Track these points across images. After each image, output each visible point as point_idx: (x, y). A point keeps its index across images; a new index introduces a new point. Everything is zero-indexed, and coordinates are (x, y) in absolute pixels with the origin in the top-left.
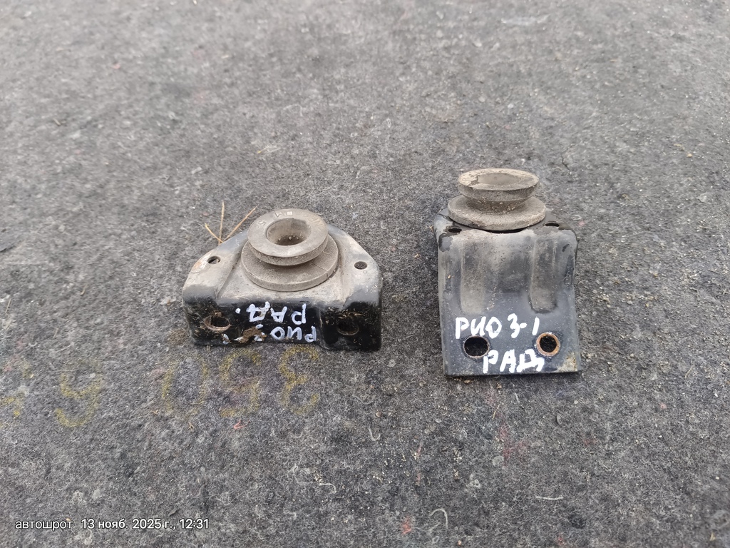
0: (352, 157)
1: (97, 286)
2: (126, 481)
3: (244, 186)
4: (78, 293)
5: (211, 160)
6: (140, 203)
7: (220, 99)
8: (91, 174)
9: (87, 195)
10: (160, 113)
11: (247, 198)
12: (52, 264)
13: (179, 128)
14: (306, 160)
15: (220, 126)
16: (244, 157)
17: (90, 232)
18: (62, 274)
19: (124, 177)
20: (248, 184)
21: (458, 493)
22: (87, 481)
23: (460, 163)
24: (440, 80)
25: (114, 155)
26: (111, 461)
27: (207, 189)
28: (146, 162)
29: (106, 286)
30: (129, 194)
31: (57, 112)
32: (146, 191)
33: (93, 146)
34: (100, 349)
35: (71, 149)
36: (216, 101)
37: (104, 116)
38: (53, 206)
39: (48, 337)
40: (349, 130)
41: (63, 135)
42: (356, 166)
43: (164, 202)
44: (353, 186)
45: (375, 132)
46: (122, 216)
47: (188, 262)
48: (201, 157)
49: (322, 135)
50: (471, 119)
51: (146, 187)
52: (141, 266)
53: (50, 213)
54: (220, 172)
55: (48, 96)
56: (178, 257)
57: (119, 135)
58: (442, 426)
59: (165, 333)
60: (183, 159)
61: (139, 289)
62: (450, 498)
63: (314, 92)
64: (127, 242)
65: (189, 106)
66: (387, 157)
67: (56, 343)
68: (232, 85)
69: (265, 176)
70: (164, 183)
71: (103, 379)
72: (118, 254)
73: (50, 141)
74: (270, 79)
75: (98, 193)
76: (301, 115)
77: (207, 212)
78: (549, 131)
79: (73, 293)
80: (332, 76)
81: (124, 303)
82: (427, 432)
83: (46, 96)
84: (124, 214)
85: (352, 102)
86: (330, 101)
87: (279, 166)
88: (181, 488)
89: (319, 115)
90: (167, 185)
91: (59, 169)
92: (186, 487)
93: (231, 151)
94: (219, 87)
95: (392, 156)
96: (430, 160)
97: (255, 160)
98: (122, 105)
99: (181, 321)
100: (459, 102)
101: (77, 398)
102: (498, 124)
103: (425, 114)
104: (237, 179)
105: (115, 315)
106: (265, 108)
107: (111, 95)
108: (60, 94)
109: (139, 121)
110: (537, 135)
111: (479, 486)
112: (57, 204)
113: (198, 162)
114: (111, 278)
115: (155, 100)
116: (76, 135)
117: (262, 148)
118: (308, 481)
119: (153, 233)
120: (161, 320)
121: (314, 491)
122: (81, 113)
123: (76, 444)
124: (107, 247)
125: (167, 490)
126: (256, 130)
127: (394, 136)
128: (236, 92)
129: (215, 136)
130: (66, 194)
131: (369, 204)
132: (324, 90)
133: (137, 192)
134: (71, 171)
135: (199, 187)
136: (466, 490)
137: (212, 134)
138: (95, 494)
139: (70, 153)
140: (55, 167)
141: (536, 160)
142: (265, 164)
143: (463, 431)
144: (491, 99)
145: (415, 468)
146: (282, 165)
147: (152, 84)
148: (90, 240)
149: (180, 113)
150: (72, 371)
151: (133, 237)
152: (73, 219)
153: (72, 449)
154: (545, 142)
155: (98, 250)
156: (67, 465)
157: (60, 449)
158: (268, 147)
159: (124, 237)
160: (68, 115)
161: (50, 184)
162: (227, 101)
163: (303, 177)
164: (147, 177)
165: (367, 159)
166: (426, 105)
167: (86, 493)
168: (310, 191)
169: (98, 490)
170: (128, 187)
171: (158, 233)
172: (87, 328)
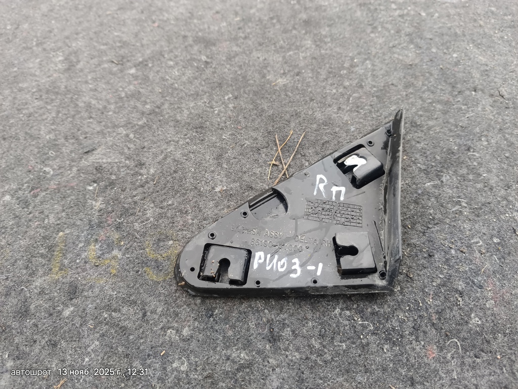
0: (345, 87)
1: (166, 178)
2: (208, 321)
3: (266, 108)
4: (152, 183)
5: (238, 89)
6: (190, 119)
7: (239, 48)
8: (149, 98)
9: (148, 113)
10: (195, 57)
11: (269, 116)
12: (127, 162)
13: (211, 67)
14: (310, 90)
15: (241, 66)
16: (263, 87)
17: (155, 139)
18: (137, 169)
19: (175, 101)
20: (269, 106)
21: (465, 328)
22: (177, 321)
23: (426, 93)
24: (401, 37)
25: (165, 85)
26: (194, 306)
27: (238, 110)
28: (190, 90)
29: (172, 178)
30: (180, 113)
31: (115, 55)
32: (193, 111)
33: (147, 78)
34: (174, 223)
35: (130, 81)
36: (235, 49)
37: (152, 58)
38: (122, 120)
39: (131, 215)
40: (340, 69)
41: (121, 71)
42: (348, 93)
43: (207, 119)
44: (348, 108)
45: (359, 70)
46: (177, 128)
47: (231, 161)
48: (231, 88)
49: (319, 72)
50: (428, 63)
51: (193, 108)
52: (197, 164)
53: (120, 125)
54: (246, 98)
55: (106, 44)
56: (223, 158)
57: (166, 71)
58: (445, 280)
59: (222, 212)
60: (217, 89)
61: (198, 180)
62: (459, 331)
63: (309, 43)
64: (183, 146)
65: (216, 52)
66: (371, 88)
67: (139, 219)
68: (246, 38)
69: (280, 100)
70: (205, 106)
71: (179, 245)
72: (178, 155)
73: (112, 75)
74: (274, 34)
75: (156, 112)
76: (301, 58)
77: (240, 126)
78: (485, 73)
79: (147, 182)
80: (320, 33)
81: (187, 190)
82: (434, 284)
83: (104, 45)
84: (179, 127)
85: (338, 50)
86: (322, 49)
87: (290, 94)
88: (252, 325)
89: (315, 58)
90: (208, 107)
91: (123, 95)
92: (256, 325)
93: (252, 83)
94: (236, 39)
95: (374, 87)
96: (403, 90)
97: (271, 90)
98: (164, 51)
99: (233, 203)
100: (417, 52)
101: (160, 259)
102: (448, 67)
103: (394, 59)
104: (260, 103)
105: (182, 198)
106: (273, 54)
107: (155, 44)
108: (115, 43)
109: (179, 61)
110: (478, 76)
111: (480, 323)
112: (125, 119)
113: (228, 91)
114: (175, 172)
115: (189, 48)
116: (133, 71)
117: (276, 81)
118: (349, 320)
119: (202, 140)
120: (218, 203)
121: (355, 328)
122: (133, 56)
123: (164, 294)
124: (169, 150)
125: (241, 328)
126: (269, 69)
127: (374, 73)
128: (250, 43)
129: (239, 73)
130: (132, 112)
131: (362, 120)
132: (315, 41)
133: (186, 112)
134: (133, 96)
135: (232, 109)
136: (470, 326)
137: (236, 72)
138: (184, 331)
139: (130, 83)
140: (120, 93)
141: (480, 92)
142: (280, 93)
143: (461, 283)
144: (440, 50)
145: (430, 310)
146: (292, 93)
147: (185, 37)
148: (155, 145)
149: (210, 57)
150: (154, 239)
151: (188, 143)
152: (140, 130)
153: (161, 298)
154: (484, 80)
155: (162, 152)
156: (159, 310)
157: (151, 298)
158: (279, 80)
159: (181, 143)
160: (123, 57)
161: (118, 105)
162: (243, 49)
163: (309, 101)
164: (192, 101)
165: (356, 89)
166: (394, 53)
167: (177, 331)
168: (316, 111)
169: (187, 328)
170: (178, 108)
171: (206, 141)
172: (162, 208)
